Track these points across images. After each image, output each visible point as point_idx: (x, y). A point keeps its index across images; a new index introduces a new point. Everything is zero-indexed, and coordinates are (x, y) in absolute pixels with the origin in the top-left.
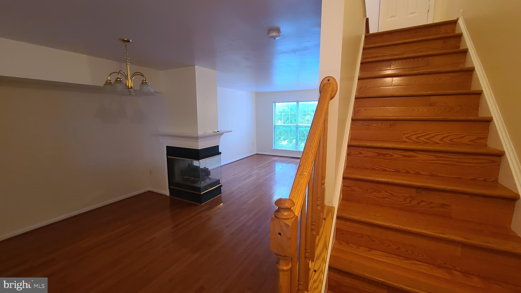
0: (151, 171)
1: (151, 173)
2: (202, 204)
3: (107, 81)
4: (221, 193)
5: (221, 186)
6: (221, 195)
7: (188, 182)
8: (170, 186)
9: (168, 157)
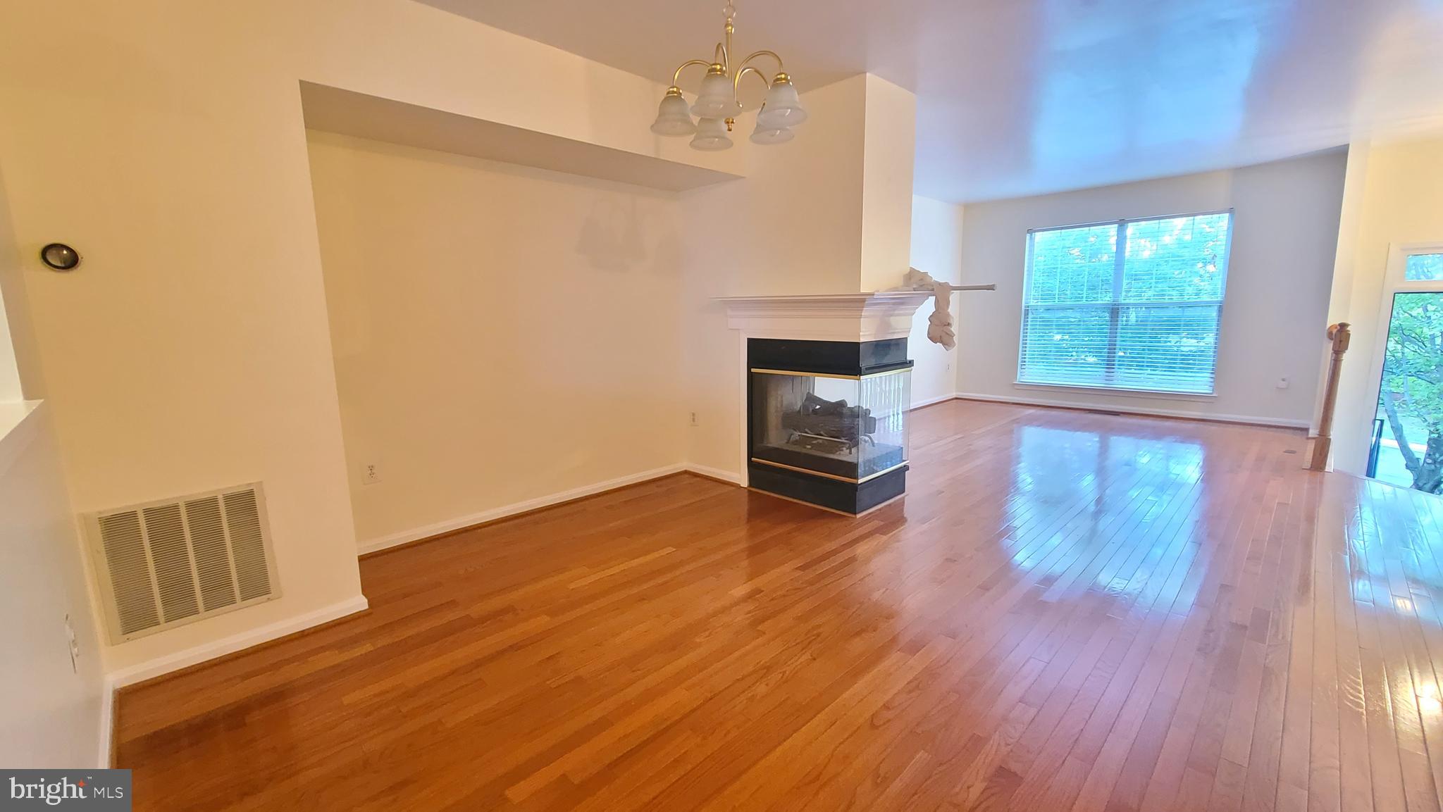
0: (694, 414)
1: (694, 420)
2: (859, 516)
3: (671, 89)
4: (904, 492)
5: (906, 468)
6: (904, 498)
7: (809, 447)
8: (753, 459)
9: (753, 370)
